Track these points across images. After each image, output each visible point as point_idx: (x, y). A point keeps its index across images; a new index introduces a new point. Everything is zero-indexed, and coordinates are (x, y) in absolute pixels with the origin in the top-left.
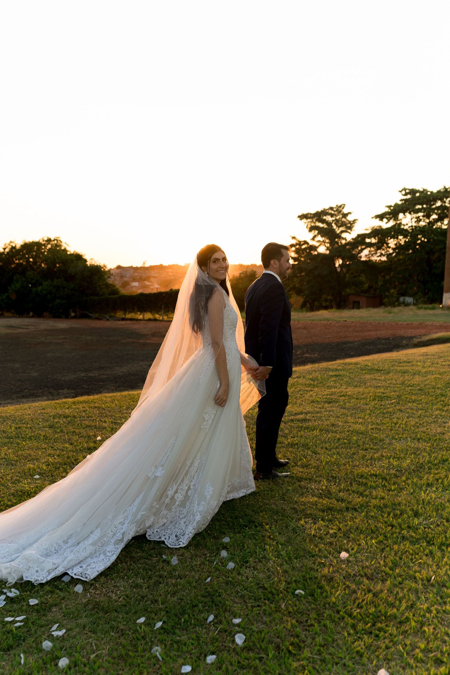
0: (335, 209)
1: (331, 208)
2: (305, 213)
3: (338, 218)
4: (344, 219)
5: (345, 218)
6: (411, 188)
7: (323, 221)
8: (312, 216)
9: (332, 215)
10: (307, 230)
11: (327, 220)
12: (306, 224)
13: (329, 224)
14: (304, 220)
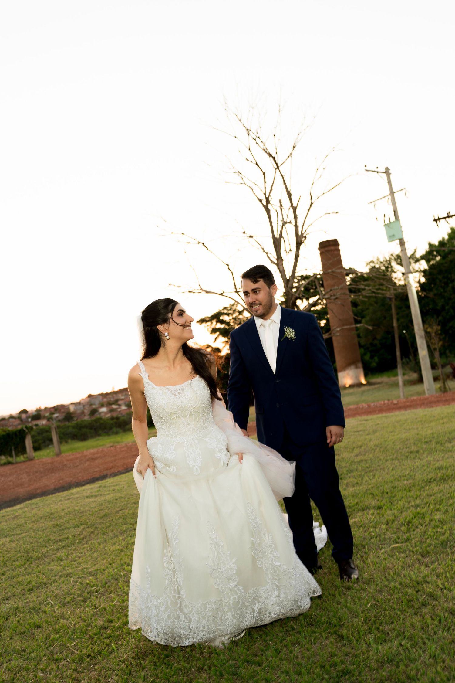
0: (229, 309)
1: (225, 308)
2: (203, 317)
3: (234, 316)
4: (241, 317)
5: (242, 315)
6: (300, 275)
7: (222, 322)
8: (210, 319)
9: (228, 314)
10: (209, 333)
11: (225, 319)
12: (207, 328)
13: (228, 324)
14: (204, 324)
